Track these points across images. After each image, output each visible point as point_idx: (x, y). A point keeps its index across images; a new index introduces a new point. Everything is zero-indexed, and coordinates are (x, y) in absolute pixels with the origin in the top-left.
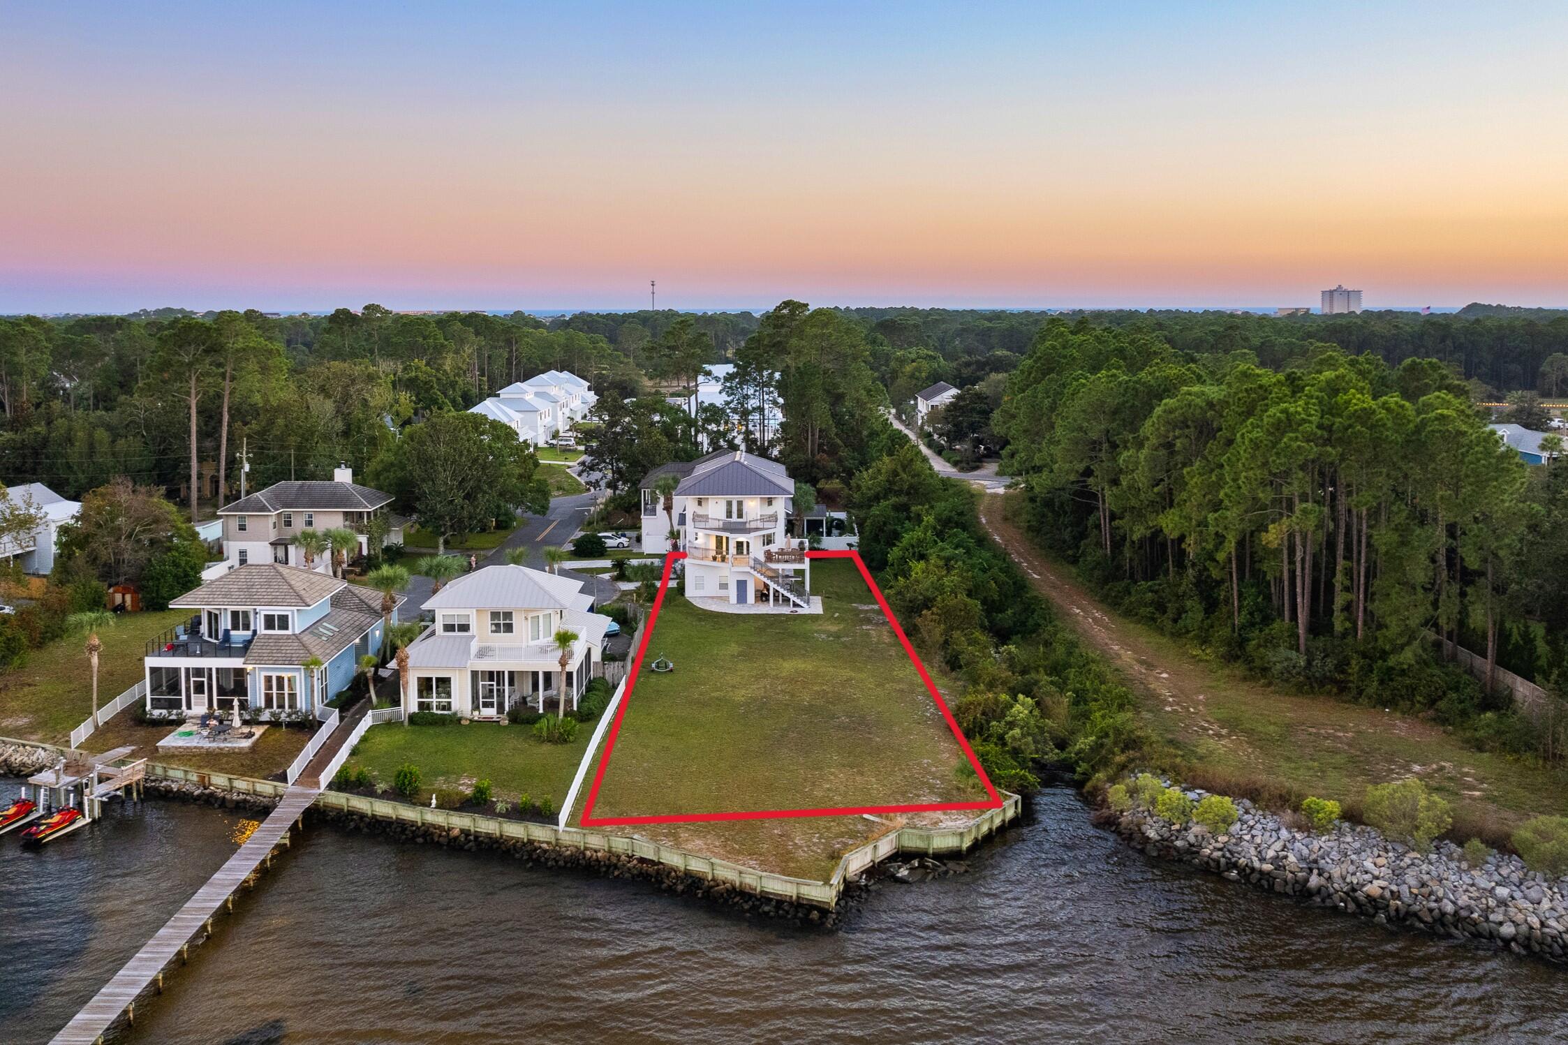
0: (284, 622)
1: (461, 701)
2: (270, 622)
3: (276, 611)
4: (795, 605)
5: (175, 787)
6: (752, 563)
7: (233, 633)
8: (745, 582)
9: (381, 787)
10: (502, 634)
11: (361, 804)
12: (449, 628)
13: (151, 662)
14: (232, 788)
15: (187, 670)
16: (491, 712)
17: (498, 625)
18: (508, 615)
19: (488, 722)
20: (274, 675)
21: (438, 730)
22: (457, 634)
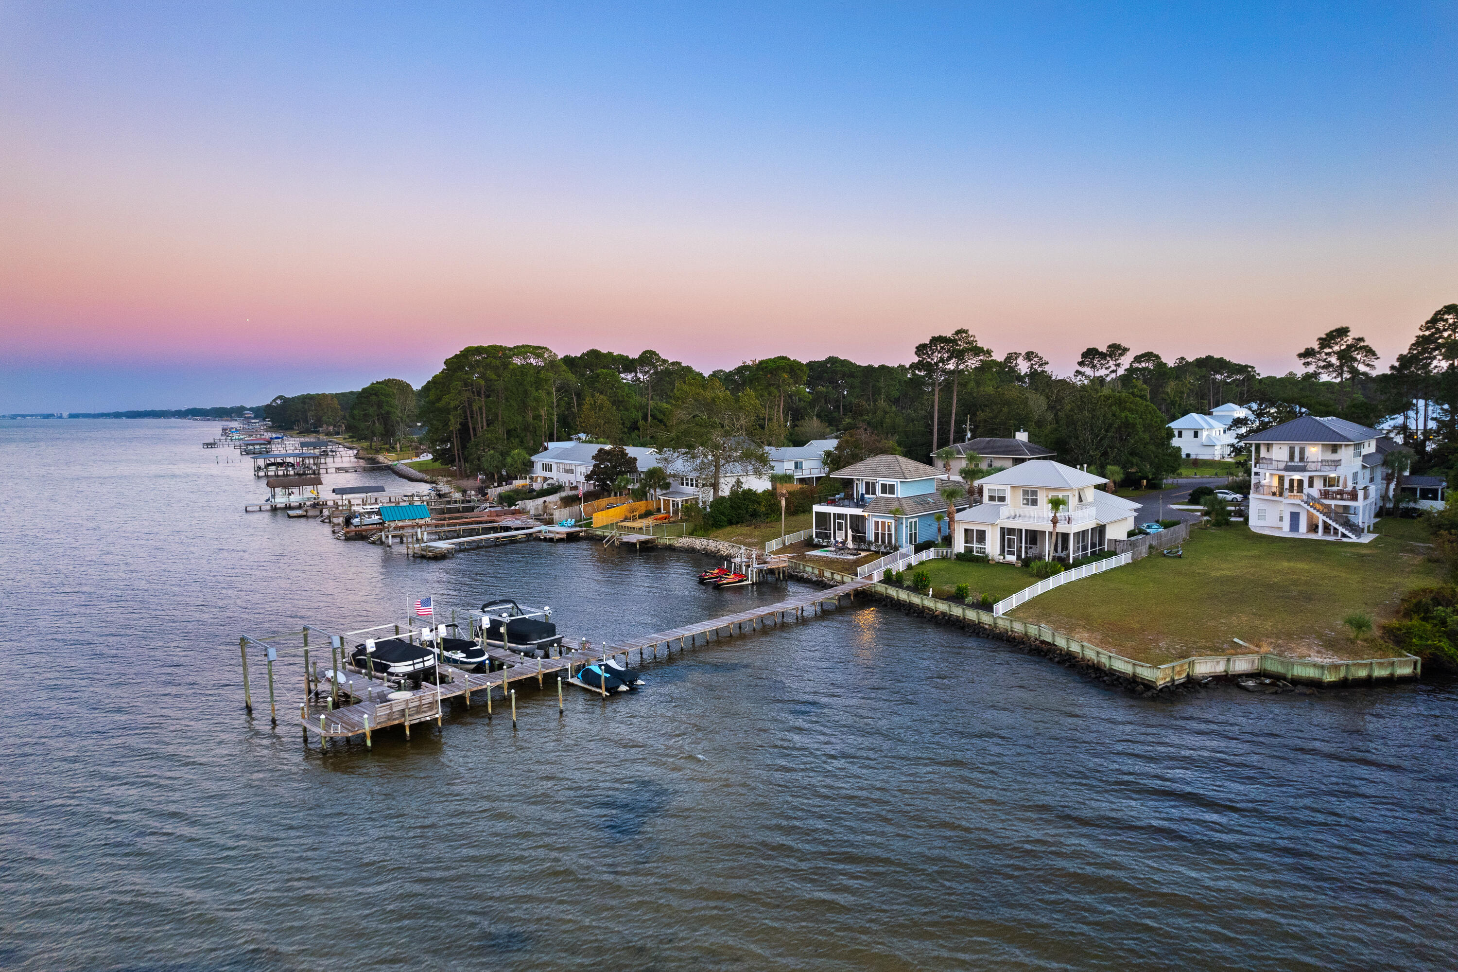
0: (891, 489)
1: (992, 547)
2: (884, 487)
3: (888, 481)
4: (1344, 535)
5: (805, 576)
6: (1305, 498)
7: (866, 496)
8: (1298, 514)
9: (907, 583)
10: (1030, 506)
11: (892, 592)
12: (992, 498)
13: (817, 508)
14: (833, 579)
15: (834, 514)
16: (1012, 558)
17: (1028, 500)
18: (1035, 493)
19: (1010, 565)
20: (880, 520)
21: (971, 564)
22: (997, 503)
